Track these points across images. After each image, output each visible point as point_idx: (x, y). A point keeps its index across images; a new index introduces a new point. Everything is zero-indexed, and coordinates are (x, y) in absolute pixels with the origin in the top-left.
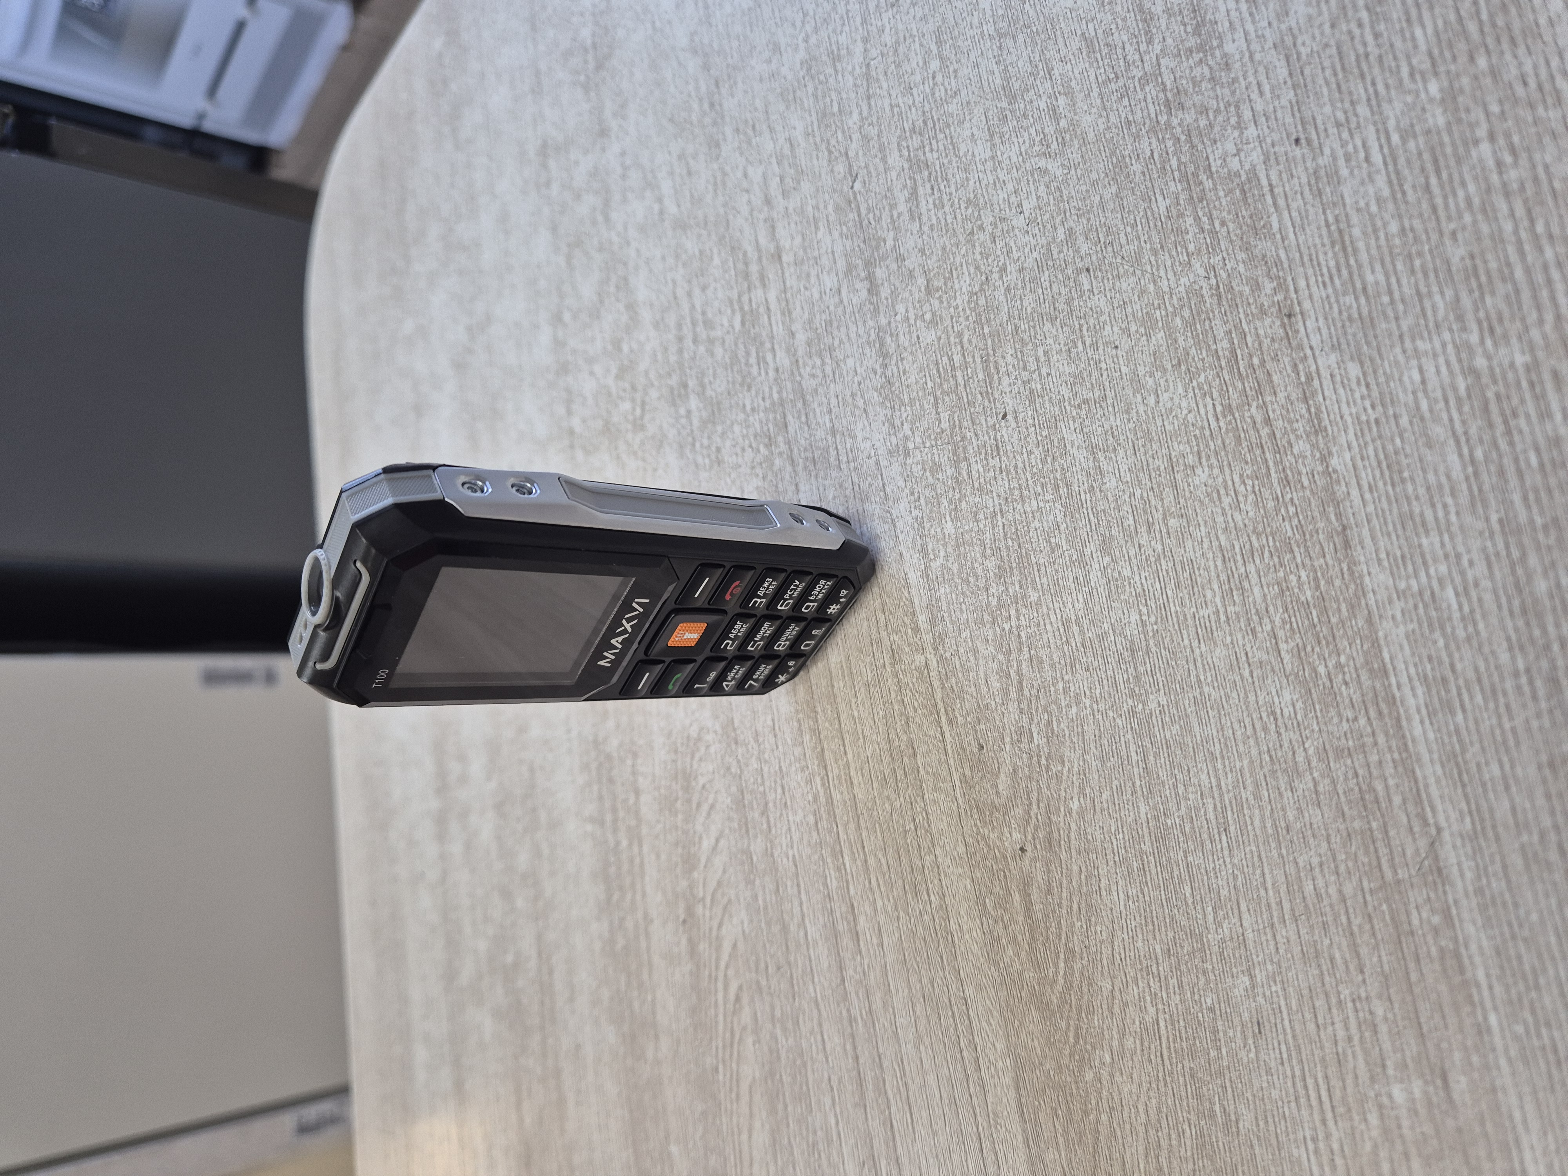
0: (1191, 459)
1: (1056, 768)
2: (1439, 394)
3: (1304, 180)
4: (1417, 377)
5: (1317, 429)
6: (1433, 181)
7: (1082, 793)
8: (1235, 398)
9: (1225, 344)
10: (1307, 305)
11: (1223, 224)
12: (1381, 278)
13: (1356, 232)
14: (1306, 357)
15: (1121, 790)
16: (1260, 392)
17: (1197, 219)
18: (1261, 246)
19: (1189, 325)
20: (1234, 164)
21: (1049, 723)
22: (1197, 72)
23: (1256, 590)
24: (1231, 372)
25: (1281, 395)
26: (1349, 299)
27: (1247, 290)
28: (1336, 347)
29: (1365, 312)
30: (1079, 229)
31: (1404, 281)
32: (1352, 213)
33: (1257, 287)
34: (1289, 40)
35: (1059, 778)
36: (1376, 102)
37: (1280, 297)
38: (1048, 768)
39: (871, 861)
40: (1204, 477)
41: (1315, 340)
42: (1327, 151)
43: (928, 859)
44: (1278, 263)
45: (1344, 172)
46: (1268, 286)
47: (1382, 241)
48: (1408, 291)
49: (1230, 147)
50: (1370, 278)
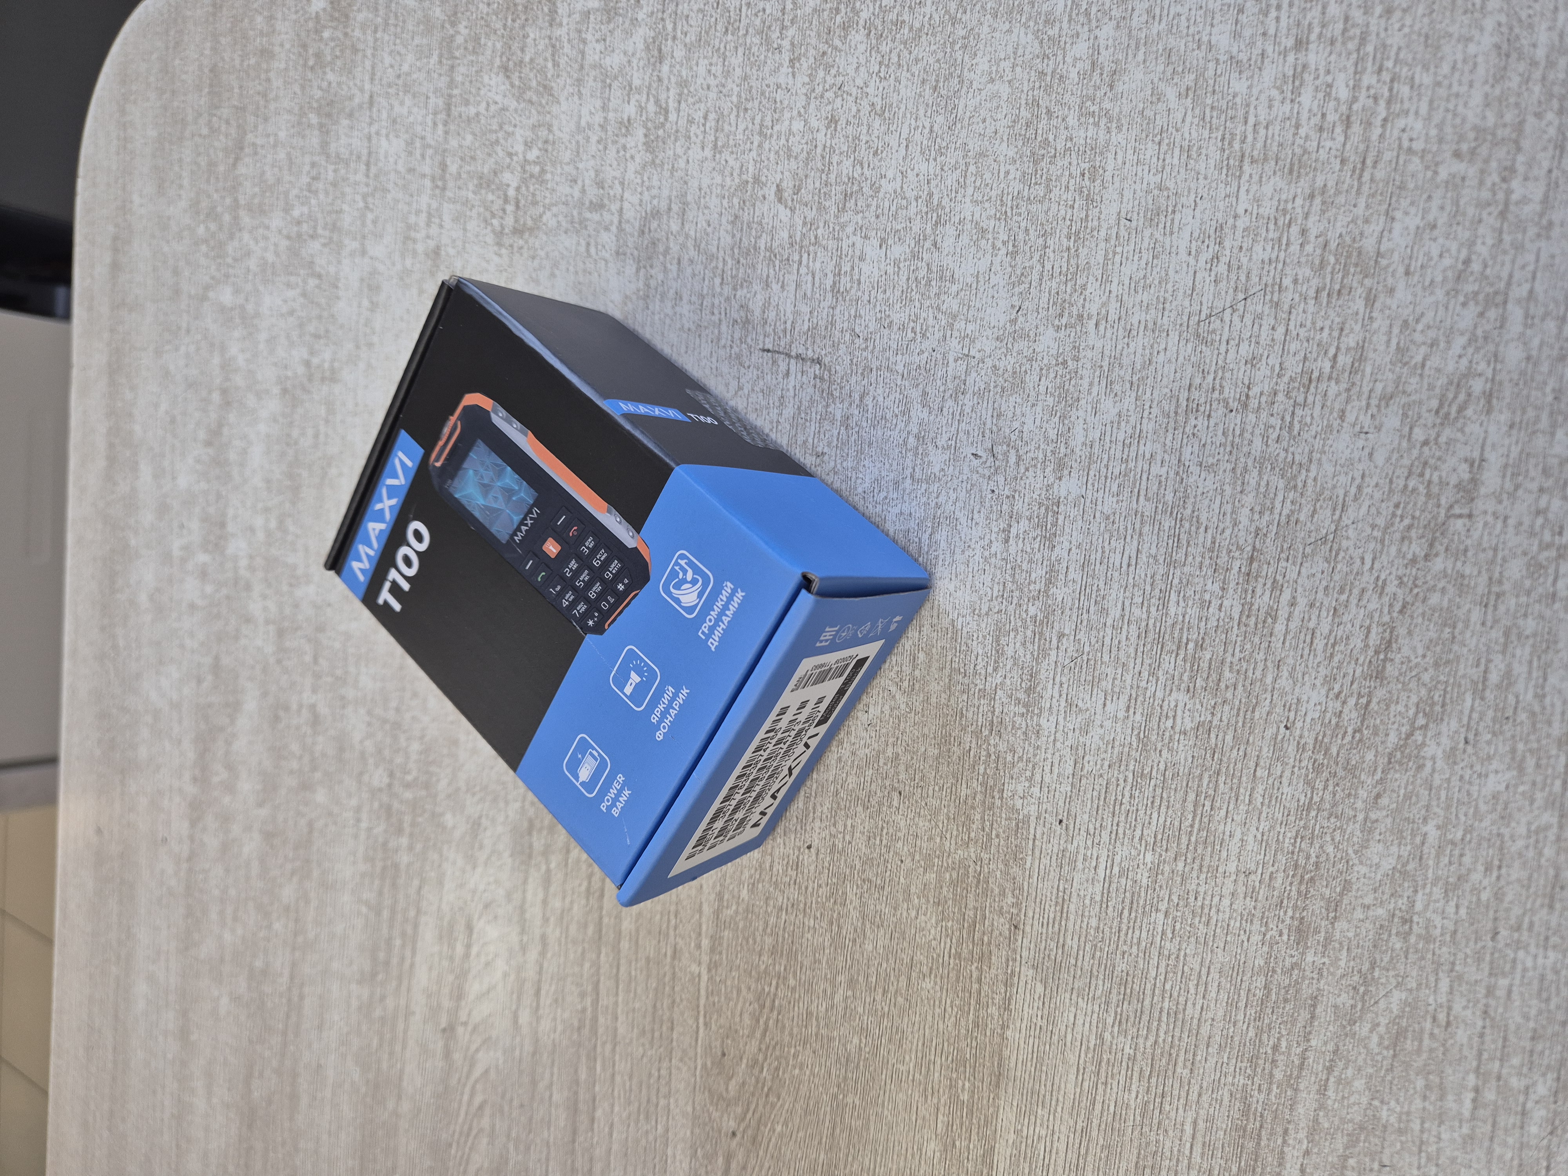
0: (925, 969)
1: (772, 1099)
2: (1079, 1037)
3: (1055, 850)
4: (1072, 1019)
5: (1006, 1006)
6: (1126, 912)
7: (786, 1124)
8: (965, 953)
9: (971, 913)
10: (1028, 929)
11: (998, 836)
12: (1075, 947)
13: (1072, 907)
14: (1015, 960)
15: (812, 1136)
16: (981, 959)
17: (983, 819)
18: (1015, 870)
19: (954, 884)
20: (1019, 803)
21: (777, 1069)
22: (1018, 720)
23: (937, 1075)
24: (969, 933)
25: (993, 971)
26: (1053, 945)
27: (997, 891)
28: (1035, 967)
29: (1059, 959)
30: (903, 759)
31: (1087, 959)
32: (1074, 895)
33: (1003, 894)
34: (1081, 752)
35: (773, 1106)
36: (1115, 837)
37: (1015, 911)
38: (767, 1096)
39: (618, 1079)
40: (929, 986)
41: (1025, 954)
42: (1075, 843)
43: (662, 1102)
44: (1021, 889)
45: (1080, 865)
46: (1010, 900)
47: (1084, 926)
48: (1086, 967)
49: (1020, 789)
50: (1069, 942)
